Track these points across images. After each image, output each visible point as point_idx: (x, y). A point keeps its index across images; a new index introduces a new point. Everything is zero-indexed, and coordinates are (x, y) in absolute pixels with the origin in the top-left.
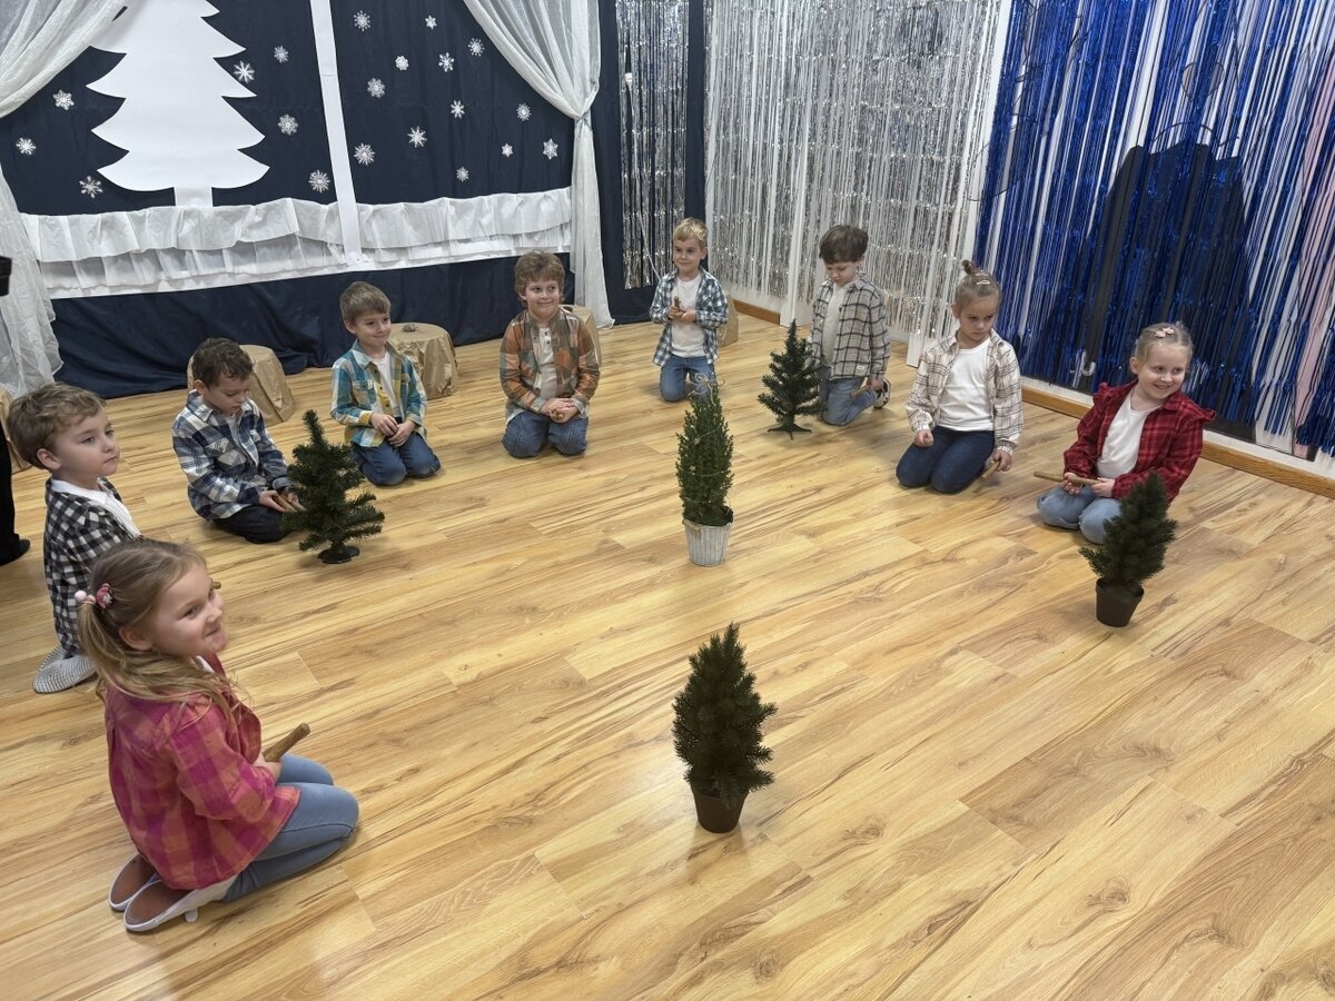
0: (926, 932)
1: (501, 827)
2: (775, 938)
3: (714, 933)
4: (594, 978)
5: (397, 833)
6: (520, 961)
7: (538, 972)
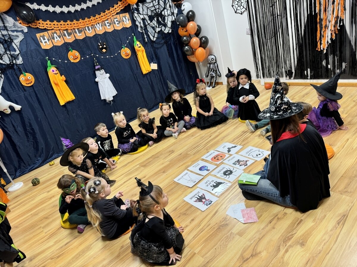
0: (338, 225)
1: (221, 228)
2: (301, 236)
3: (285, 239)
4: (262, 257)
5: (196, 236)
6: (242, 258)
7: (247, 259)
